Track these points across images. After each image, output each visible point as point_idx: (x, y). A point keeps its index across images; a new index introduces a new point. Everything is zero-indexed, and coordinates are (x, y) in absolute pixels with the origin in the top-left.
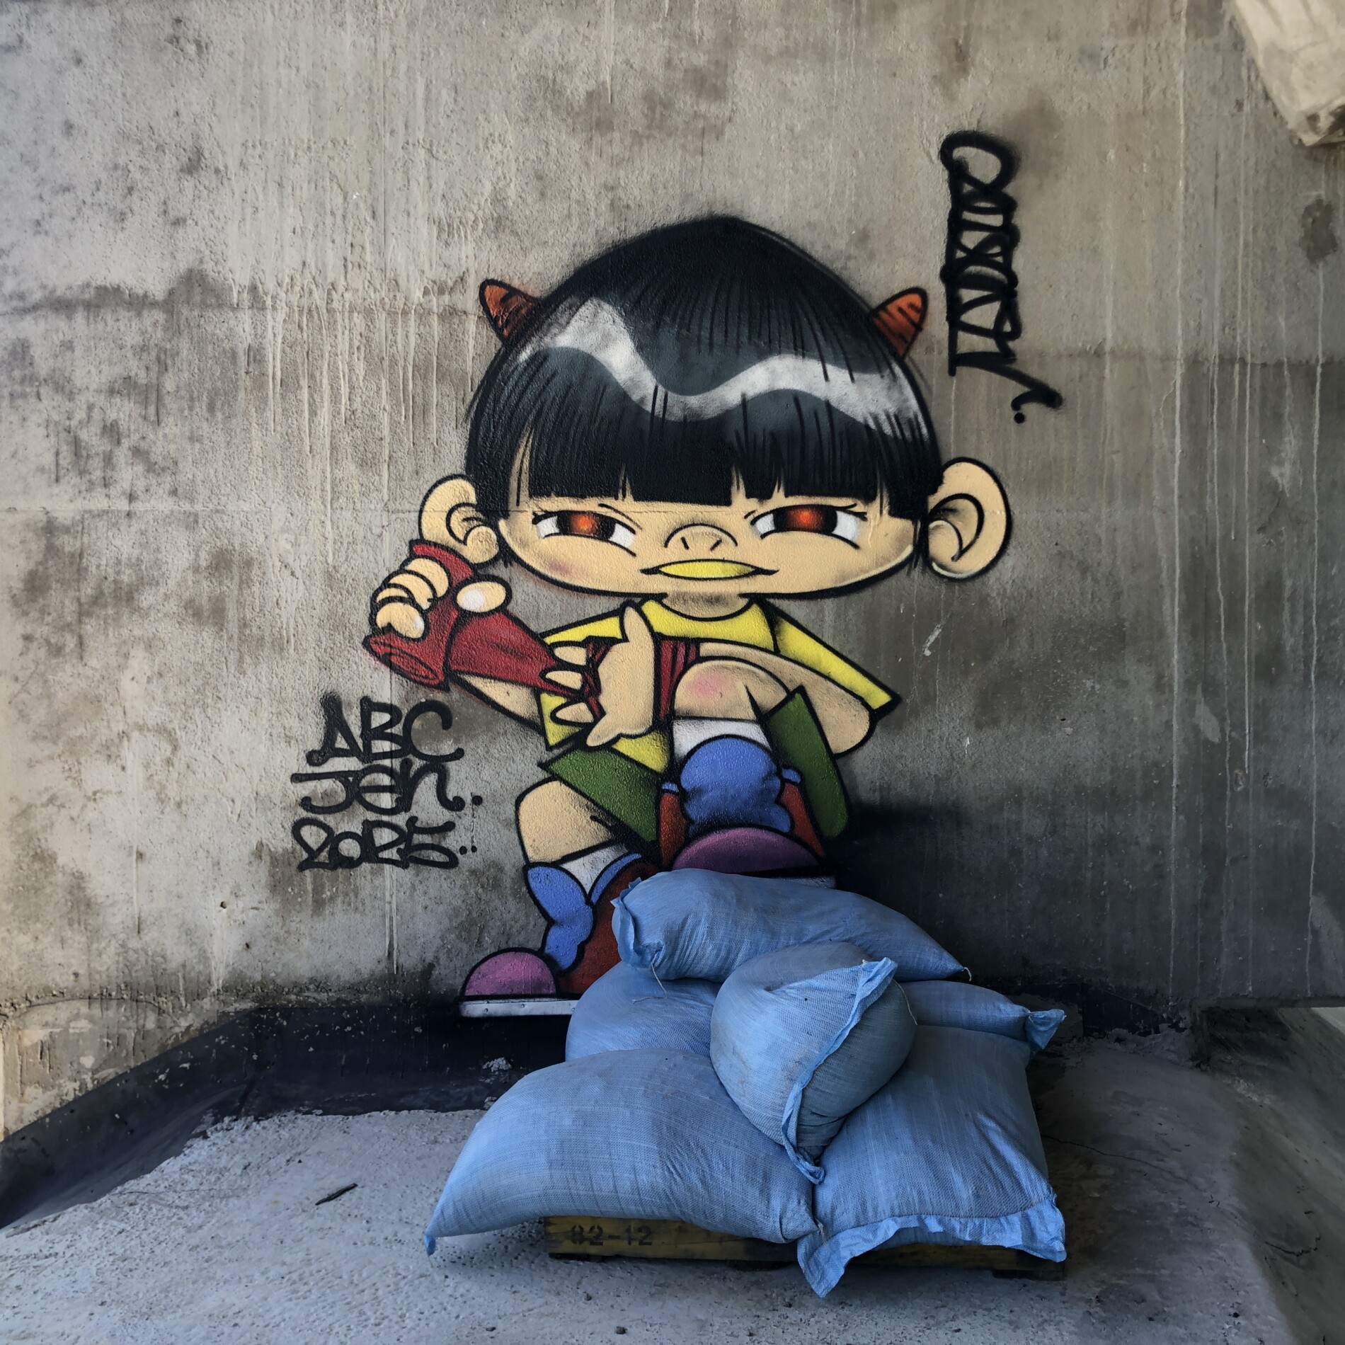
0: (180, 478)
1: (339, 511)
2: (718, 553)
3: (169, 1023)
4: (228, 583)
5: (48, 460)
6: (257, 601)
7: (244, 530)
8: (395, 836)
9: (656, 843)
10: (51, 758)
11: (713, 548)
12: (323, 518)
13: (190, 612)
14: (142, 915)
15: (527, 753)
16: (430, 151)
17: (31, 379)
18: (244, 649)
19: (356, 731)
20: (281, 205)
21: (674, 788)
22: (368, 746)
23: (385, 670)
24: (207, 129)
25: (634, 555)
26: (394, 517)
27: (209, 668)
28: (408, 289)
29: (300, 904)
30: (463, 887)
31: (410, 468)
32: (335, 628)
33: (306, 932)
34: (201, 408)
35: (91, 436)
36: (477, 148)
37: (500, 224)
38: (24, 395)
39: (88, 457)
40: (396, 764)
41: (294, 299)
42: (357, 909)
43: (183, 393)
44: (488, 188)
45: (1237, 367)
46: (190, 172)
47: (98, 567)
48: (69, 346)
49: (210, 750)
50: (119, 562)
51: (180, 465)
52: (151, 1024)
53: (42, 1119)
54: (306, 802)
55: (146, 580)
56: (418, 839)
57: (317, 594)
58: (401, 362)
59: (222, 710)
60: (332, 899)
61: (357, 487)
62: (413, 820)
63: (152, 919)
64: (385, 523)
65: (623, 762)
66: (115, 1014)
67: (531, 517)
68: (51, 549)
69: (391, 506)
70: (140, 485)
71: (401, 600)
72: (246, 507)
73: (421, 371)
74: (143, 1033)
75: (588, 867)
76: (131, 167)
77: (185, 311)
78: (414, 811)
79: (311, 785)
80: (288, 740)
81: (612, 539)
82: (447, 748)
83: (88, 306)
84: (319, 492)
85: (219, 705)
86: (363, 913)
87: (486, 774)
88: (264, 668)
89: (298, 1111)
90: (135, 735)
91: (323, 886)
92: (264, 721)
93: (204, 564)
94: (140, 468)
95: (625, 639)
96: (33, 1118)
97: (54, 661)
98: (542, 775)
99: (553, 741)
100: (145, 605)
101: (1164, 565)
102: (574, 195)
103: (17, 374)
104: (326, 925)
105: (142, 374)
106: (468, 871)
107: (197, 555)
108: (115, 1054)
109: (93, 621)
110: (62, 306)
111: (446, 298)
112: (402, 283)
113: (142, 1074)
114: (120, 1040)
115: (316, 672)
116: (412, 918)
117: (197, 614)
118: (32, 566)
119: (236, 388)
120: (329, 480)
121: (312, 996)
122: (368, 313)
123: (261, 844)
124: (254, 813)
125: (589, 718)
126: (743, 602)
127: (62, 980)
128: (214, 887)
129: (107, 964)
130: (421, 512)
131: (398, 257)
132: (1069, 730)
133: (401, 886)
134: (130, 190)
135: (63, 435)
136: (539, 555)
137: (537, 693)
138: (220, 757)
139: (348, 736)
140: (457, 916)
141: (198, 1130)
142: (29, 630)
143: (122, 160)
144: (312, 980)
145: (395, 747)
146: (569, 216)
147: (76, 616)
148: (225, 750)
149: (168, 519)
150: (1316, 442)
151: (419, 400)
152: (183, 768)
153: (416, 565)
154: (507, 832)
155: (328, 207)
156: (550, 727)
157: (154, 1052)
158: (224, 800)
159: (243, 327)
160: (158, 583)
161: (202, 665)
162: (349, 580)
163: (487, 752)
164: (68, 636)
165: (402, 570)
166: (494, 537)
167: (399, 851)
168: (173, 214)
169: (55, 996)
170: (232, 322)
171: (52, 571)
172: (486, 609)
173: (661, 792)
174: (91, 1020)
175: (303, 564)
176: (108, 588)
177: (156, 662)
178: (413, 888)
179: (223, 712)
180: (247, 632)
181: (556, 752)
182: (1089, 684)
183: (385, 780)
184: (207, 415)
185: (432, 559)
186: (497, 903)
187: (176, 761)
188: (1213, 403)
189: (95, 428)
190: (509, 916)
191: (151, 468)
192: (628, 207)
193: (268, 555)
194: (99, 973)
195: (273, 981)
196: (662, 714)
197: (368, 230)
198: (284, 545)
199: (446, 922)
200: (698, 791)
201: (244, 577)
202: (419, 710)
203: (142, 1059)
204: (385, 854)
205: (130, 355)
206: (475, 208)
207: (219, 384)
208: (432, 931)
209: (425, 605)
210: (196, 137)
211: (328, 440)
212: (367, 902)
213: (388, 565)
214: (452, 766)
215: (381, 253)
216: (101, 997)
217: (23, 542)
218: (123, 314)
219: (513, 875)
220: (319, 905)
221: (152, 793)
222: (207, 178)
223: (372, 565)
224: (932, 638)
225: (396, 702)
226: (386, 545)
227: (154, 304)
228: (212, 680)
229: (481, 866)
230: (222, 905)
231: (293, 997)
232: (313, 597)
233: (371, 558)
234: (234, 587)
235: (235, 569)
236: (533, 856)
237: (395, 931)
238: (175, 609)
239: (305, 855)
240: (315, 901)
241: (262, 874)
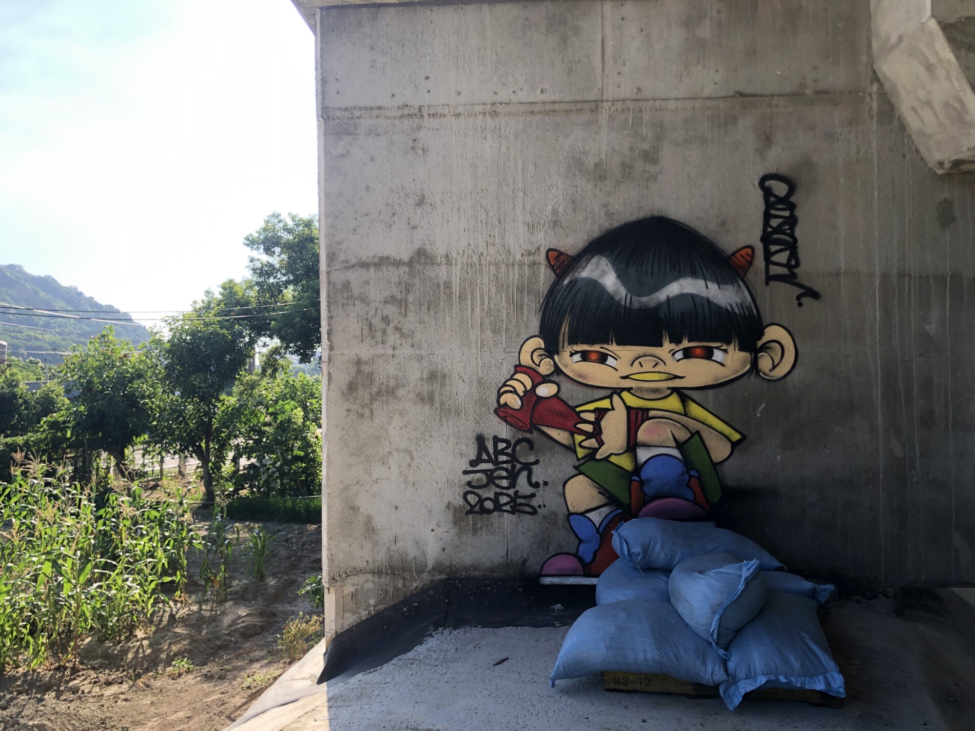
0: (415, 339)
1: (484, 353)
2: (656, 369)
3: (408, 584)
4: (435, 385)
5: (358, 332)
6: (448, 393)
7: (442, 362)
8: (509, 499)
9: (629, 504)
10: (358, 464)
11: (654, 367)
12: (477, 356)
13: (419, 398)
14: (397, 535)
15: (568, 462)
16: (524, 193)
17: (352, 297)
18: (442, 414)
19: (491, 451)
20: (459, 219)
21: (638, 479)
22: (496, 458)
23: (504, 424)
24: (427, 187)
25: (617, 370)
26: (508, 355)
27: (427, 423)
28: (515, 254)
29: (467, 530)
30: (540, 524)
31: (515, 333)
32: (482, 405)
33: (470, 543)
34: (424, 309)
35: (377, 322)
36: (545, 190)
37: (555, 223)
38: (348, 304)
39: (375, 331)
40: (509, 466)
41: (465, 260)
42: (492, 533)
43: (416, 302)
44: (550, 208)
45: (907, 278)
46: (419, 206)
47: (379, 379)
48: (367, 283)
49: (427, 460)
50: (388, 376)
51: (415, 334)
52: (400, 585)
53: (352, 628)
54: (469, 484)
55: (400, 384)
56: (519, 501)
57: (474, 390)
58: (511, 287)
59: (433, 441)
60: (481, 528)
61: (492, 342)
62: (517, 492)
63: (401, 537)
64: (504, 358)
65: (613, 466)
66: (385, 580)
67: (569, 354)
68: (359, 372)
69: (507, 350)
70: (398, 343)
71: (511, 392)
72: (443, 351)
73: (520, 290)
74: (396, 589)
75: (597, 515)
76: (394, 204)
77: (417, 266)
78: (517, 488)
79: (472, 475)
80: (462, 455)
81: (607, 363)
82: (532, 459)
83: (375, 265)
84: (475, 345)
85: (431, 440)
86: (495, 535)
87: (549, 471)
88: (451, 423)
89: (471, 626)
90: (395, 453)
91: (477, 522)
92: (451, 447)
93: (425, 377)
94: (398, 335)
95: (613, 409)
96: (348, 627)
97: (360, 420)
98: (575, 472)
99: (580, 456)
100: (399, 395)
101: (873, 373)
102: (588, 209)
103: (345, 295)
104: (478, 540)
105: (399, 294)
106: (542, 516)
107: (422, 373)
108: (384, 599)
109: (377, 403)
110: (365, 265)
111: (531, 257)
112: (512, 252)
113: (396, 608)
114: (386, 592)
115: (474, 425)
116: (517, 538)
117: (422, 399)
118: (351, 379)
119: (439, 299)
120: (479, 339)
121: (473, 573)
122: (497, 265)
123: (449, 502)
124: (446, 488)
125: (596, 445)
126: (669, 392)
127: (362, 564)
128: (429, 522)
129: (381, 557)
130: (520, 352)
131: (510, 240)
132: (828, 451)
133: (512, 523)
134: (394, 214)
135: (365, 321)
136: (573, 371)
137: (572, 434)
138: (432, 463)
139: (488, 454)
140: (537, 537)
141: (428, 633)
142: (349, 407)
143: (390, 201)
144: (472, 566)
145: (508, 458)
146: (586, 219)
147: (369, 401)
148: (434, 459)
149: (410, 358)
150: (948, 313)
151: (519, 303)
152: (415, 468)
153: (517, 376)
155: (479, 219)
156: (579, 450)
157: (401, 598)
158: (433, 482)
159: (442, 273)
160: (405, 386)
161: (424, 422)
162: (488, 384)
163: (550, 461)
164: (366, 409)
165: (511, 378)
166: (552, 363)
167: (511, 506)
168: (412, 224)
169: (357, 572)
170: (438, 271)
171: (359, 381)
172: (549, 396)
173: (631, 481)
174: (374, 582)
175: (468, 376)
176: (383, 388)
177: (404, 421)
178: (517, 524)
179: (433, 443)
181: (582, 461)
182: (837, 429)
183: (504, 474)
184: (426, 312)
185: (525, 373)
186: (555, 531)
187: (412, 465)
188: (894, 295)
189: (379, 318)
190: (561, 538)
191: (402, 335)
192: (613, 214)
193: (453, 373)
194: (378, 561)
195: (455, 566)
196: (631, 444)
197: (497, 229)
198: (460, 368)
199: (532, 540)
200: (649, 480)
201: (442, 383)
202: (519, 442)
203: (396, 601)
204: (504, 508)
205: (393, 286)
206: (544, 217)
207: (432, 298)
208: (526, 544)
209: (522, 394)
210: (422, 190)
211: (479, 322)
212: (497, 530)
214: (534, 467)
215: (503, 239)
216: (377, 572)
217: (347, 368)
218: (390, 268)
219: (562, 519)
220: (475, 531)
221: (402, 479)
222: (427, 208)
223: (498, 377)
224: (761, 408)
225: (509, 438)
226: (504, 367)
227: (404, 264)
228: (428, 429)
229: (548, 514)
230: (432, 530)
231: (464, 573)
232: (472, 391)
233: (498, 373)
234: (438, 388)
235: (439, 379)
236: (572, 510)
237: (509, 544)
238: (412, 397)
239: (469, 508)
240: (473, 529)
241: (450, 516)
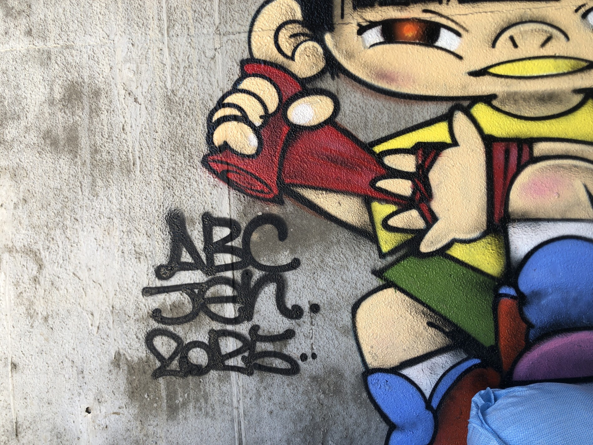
0: (34, 18)
1: (175, 38)
2: (549, 50)
4: (79, 112)
6: (105, 128)
7: (91, 62)
8: (239, 344)
9: (494, 348)
11: (543, 45)
12: (161, 46)
13: (48, 141)
14: (19, 420)
15: (361, 261)
18: (96, 173)
19: (199, 245)
21: (511, 291)
22: (210, 259)
23: (223, 187)
25: (460, 57)
26: (225, 39)
27: (66, 193)
29: (156, 409)
30: (306, 393)
32: (176, 149)
33: (163, 435)
40: (237, 275)
42: (207, 414)
49: (71, 268)
51: (33, 7)
54: (156, 314)
55: (8, 115)
56: (261, 346)
57: (159, 117)
59: (80, 230)
60: (185, 404)
61: (190, 14)
62: (255, 329)
63: (27, 424)
64: (217, 46)
65: (458, 267)
67: (355, 28)
69: (223, 29)
71: (235, 118)
72: (91, 41)
75: (427, 372)
78: (257, 319)
79: (161, 297)
80: (138, 256)
81: (438, 44)
82: (284, 258)
84: (156, 22)
85: (76, 226)
86: (213, 418)
87: (323, 282)
88: (114, 190)
91: (175, 392)
92: (116, 240)
93: (58, 96)
95: (455, 143)
98: (376, 282)
99: (385, 248)
100: (9, 138)
104: (180, 428)
106: (310, 377)
107: (52, 89)
115: (160, 191)
116: (259, 422)
117: (55, 143)
120: (164, 10)
123: (118, 354)
124: (111, 325)
125: (420, 224)
126: (578, 99)
128: (80, 394)
130: (250, 32)
133: (247, 392)
136: (365, 66)
137: (367, 202)
138: (80, 274)
139: (193, 251)
140: (301, 421)
145: (235, 259)
148: (84, 267)
149: (25, 58)
152: (48, 286)
153: (247, 84)
154: (345, 339)
156: (383, 234)
158: (85, 313)
160: (19, 117)
161: (61, 190)
162: (187, 103)
163: (322, 262)
165: (235, 90)
166: (320, 50)
167: (243, 358)
172: (315, 122)
173: (498, 296)
175: (144, 90)
177: (21, 189)
178: (258, 394)
179: (80, 232)
180: (98, 157)
181: (390, 259)
183: (228, 291)
185: (263, 77)
186: (339, 408)
187: (42, 279)
190: (351, 421)
191: (9, 12)
193: (113, 85)
196: (496, 217)
198: (127, 74)
199: (291, 426)
200: (538, 294)
201: (93, 107)
202: (256, 223)
204: (231, 362)
208: (279, 435)
209: (258, 122)
212: (217, 407)
213: (221, 85)
214: (289, 275)
219: (353, 381)
220: (173, 410)
221: (22, 309)
223: (207, 87)
225: (235, 217)
226: (219, 67)
228: (69, 204)
229: (321, 373)
230: (88, 411)
232: (155, 121)
233: (206, 81)
234: (85, 116)
235: (85, 100)
236: (372, 363)
237: (243, 435)
238: (35, 140)
239: (158, 364)
240: (169, 407)
241: (121, 381)
